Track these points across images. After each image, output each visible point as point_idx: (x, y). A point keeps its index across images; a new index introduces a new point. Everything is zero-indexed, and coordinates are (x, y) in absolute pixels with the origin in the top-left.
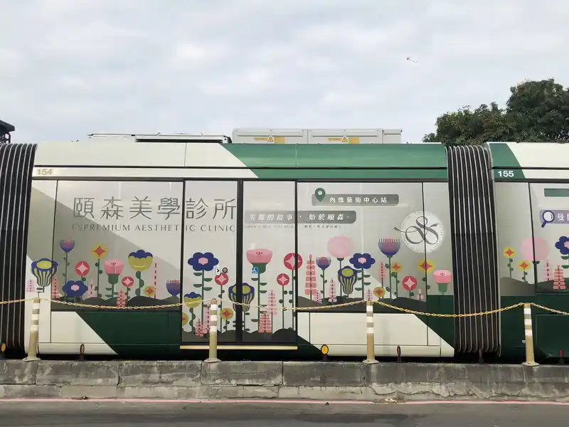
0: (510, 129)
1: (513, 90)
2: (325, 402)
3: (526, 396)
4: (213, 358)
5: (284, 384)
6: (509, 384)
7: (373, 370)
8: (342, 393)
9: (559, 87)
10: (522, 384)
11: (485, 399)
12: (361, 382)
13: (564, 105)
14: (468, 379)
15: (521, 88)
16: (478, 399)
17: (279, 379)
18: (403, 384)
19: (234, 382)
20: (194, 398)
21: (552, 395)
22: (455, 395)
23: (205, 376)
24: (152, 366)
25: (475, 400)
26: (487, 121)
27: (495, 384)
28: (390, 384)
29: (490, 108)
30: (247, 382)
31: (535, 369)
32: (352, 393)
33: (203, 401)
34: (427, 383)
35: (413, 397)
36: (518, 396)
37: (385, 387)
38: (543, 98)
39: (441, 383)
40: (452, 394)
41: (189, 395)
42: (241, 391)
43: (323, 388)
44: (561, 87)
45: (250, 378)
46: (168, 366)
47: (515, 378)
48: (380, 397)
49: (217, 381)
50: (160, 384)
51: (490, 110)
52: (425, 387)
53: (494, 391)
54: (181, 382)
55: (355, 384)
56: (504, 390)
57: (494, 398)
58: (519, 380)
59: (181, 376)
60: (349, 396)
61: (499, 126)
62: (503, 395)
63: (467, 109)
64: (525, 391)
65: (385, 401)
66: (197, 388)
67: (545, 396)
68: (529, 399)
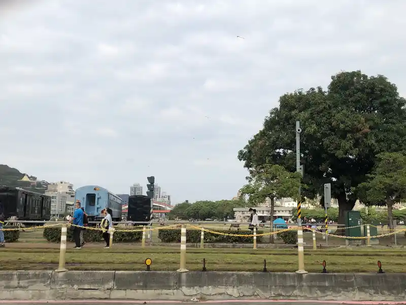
0: (329, 106)
1: (333, 78)
2: (144, 302)
3: (296, 296)
4: (61, 268)
5: (115, 288)
6: (284, 287)
7: (184, 277)
8: (159, 294)
9: (365, 77)
10: (294, 287)
11: (266, 299)
12: (174, 286)
13: (367, 88)
14: (255, 283)
15: (339, 77)
16: (261, 299)
17: (111, 284)
18: (205, 287)
19: (76, 287)
20: (44, 298)
21: (315, 295)
22: (244, 295)
23: (54, 282)
24: (12, 275)
25: (258, 299)
26: (313, 100)
27: (274, 287)
28: (196, 287)
29: (317, 90)
30: (86, 287)
31: (304, 276)
32: (167, 294)
33: (49, 301)
34: (224, 287)
35: (212, 297)
36: (290, 296)
37: (191, 290)
38: (353, 84)
39: (234, 287)
40: (241, 295)
41: (40, 297)
42: (81, 294)
43: (145, 291)
44: (367, 76)
45: (88, 283)
46: (25, 275)
47: (289, 283)
48: (187, 298)
49: (63, 286)
50: (18, 289)
51: (317, 92)
52: (221, 290)
53: (272, 293)
54: (35, 287)
55: (169, 288)
56: (280, 292)
57: (272, 298)
58: (292, 284)
59: (35, 282)
60: (164, 297)
61: (322, 103)
62: (280, 295)
63: (301, 91)
64: (296, 292)
65: (190, 301)
66: (48, 291)
67: (310, 296)
68: (299, 298)
